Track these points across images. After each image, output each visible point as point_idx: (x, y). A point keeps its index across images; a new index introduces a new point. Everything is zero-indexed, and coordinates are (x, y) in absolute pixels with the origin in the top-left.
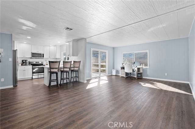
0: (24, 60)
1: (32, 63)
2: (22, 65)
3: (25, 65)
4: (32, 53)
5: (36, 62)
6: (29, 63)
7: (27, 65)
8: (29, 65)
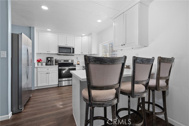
0: (49, 58)
1: (60, 62)
2: (46, 65)
3: (50, 65)
4: (60, 48)
5: (64, 61)
6: (56, 62)
7: (53, 65)
8: (56, 65)
